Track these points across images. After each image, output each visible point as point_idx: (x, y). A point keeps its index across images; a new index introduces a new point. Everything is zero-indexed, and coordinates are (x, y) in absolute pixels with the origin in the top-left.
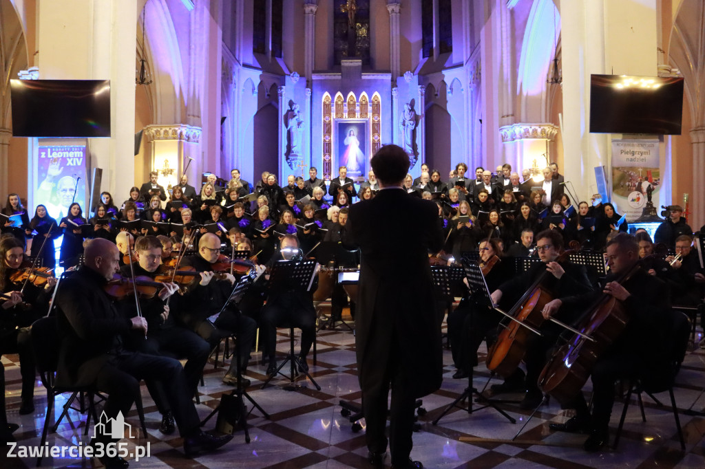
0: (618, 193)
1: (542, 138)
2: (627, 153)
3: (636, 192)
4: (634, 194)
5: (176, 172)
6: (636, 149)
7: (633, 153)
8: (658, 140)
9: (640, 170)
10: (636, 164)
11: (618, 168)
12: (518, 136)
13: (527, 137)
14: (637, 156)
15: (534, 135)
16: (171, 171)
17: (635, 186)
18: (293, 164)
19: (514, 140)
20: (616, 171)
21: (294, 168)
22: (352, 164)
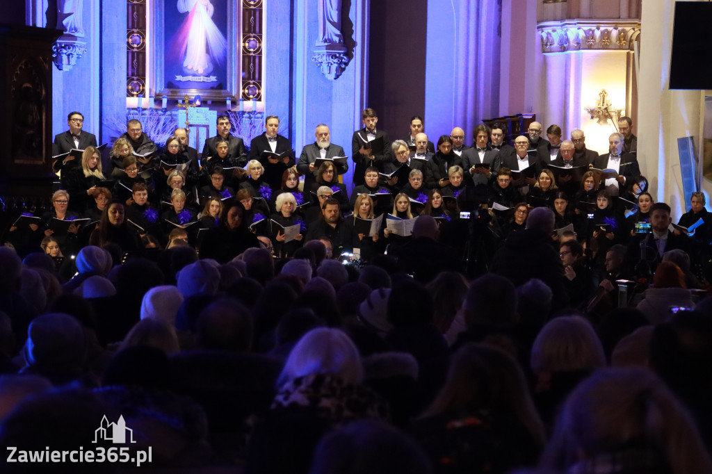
0: (710, 178)
1: (620, 48)
12: (573, 44)
13: (590, 48)
15: (605, 43)
18: (64, 57)
19: (563, 49)
20: (710, 145)
21: (66, 68)
22: (196, 59)
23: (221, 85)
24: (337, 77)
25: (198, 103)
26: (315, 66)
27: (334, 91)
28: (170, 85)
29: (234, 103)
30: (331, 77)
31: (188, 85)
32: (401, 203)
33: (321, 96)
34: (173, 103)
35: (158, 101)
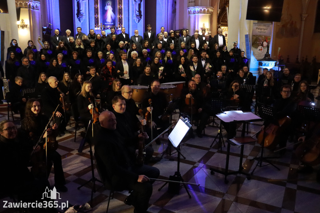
0: (254, 47)
1: (208, 13)
2: (259, 29)
3: (261, 46)
4: (260, 47)
5: (29, 26)
6: (262, 27)
7: (261, 29)
8: (271, 24)
9: (263, 37)
10: (262, 34)
11: (254, 36)
12: (197, 12)
13: (201, 13)
14: (263, 30)
15: (204, 12)
16: (26, 26)
17: (261, 44)
18: (81, 19)
19: (194, 13)
20: (254, 37)
21: (81, 22)
22: (109, 19)
23: (114, 25)
24: (138, 22)
25: (109, 28)
26: (133, 21)
27: (138, 25)
28: (104, 24)
29: (117, 28)
30: (137, 22)
31: (108, 25)
32: (168, 54)
33: (135, 27)
34: (104, 29)
35: (101, 28)
